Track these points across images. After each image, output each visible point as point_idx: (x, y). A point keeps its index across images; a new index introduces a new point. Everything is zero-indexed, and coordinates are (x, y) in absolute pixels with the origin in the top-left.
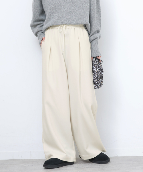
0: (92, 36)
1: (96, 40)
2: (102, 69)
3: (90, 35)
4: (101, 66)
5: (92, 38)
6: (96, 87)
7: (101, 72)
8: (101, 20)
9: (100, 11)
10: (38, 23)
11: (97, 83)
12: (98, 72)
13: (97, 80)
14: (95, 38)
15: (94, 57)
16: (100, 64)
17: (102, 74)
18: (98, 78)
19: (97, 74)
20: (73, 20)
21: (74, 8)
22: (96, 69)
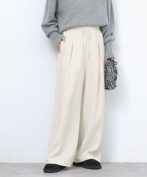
0: (107, 38)
1: (110, 41)
2: (117, 71)
3: (105, 37)
4: (116, 67)
5: (107, 40)
6: (111, 88)
7: (115, 74)
8: (114, 23)
9: (113, 14)
10: (52, 23)
11: (111, 83)
12: (112, 73)
13: (112, 81)
14: (109, 40)
15: (109, 58)
16: (115, 65)
17: (117, 76)
18: (112, 79)
19: (112, 75)
20: (96, 21)
21: (96, 9)
22: (111, 70)
